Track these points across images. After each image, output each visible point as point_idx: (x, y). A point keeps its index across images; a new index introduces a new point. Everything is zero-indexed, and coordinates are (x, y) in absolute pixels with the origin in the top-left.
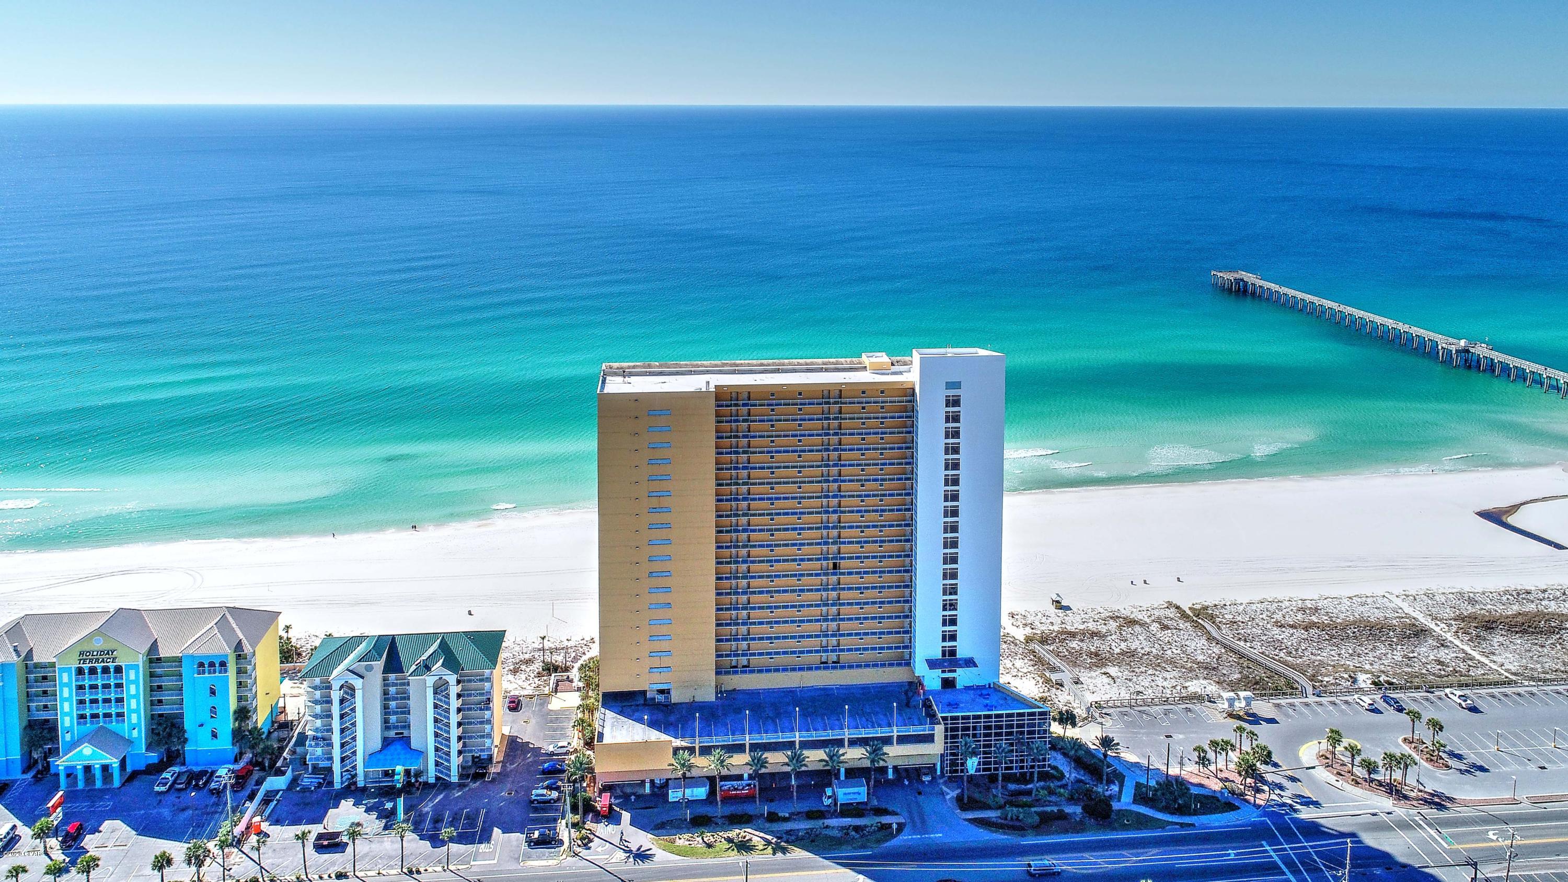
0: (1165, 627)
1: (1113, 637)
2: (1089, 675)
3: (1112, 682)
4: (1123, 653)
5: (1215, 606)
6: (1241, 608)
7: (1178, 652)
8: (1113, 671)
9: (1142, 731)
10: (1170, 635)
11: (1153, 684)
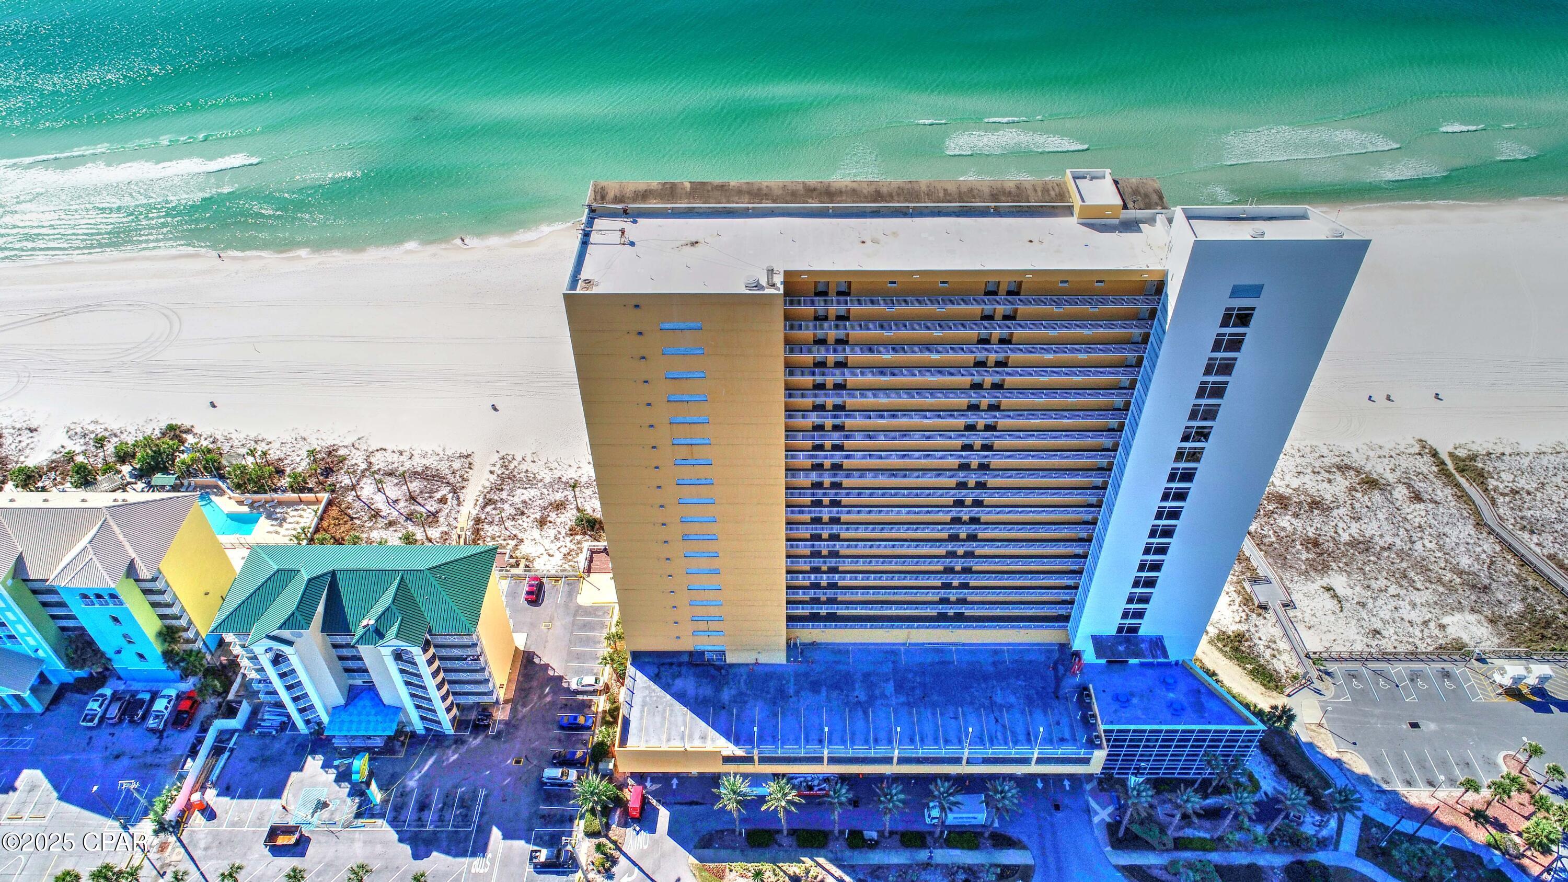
0: (1417, 497)
1: (1342, 511)
2: (1305, 589)
3: (1338, 610)
4: (1353, 543)
5: (1489, 454)
6: (1526, 461)
7: (1432, 546)
8: (1339, 581)
9: (1377, 711)
10: (1423, 513)
11: (1396, 615)
